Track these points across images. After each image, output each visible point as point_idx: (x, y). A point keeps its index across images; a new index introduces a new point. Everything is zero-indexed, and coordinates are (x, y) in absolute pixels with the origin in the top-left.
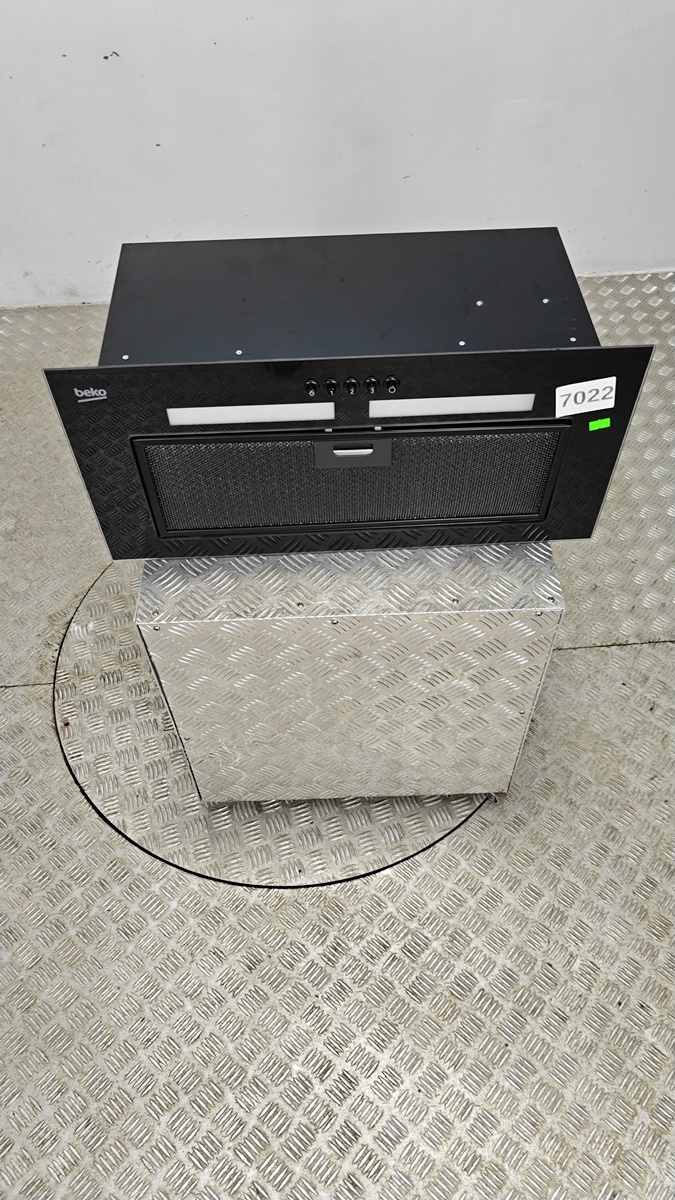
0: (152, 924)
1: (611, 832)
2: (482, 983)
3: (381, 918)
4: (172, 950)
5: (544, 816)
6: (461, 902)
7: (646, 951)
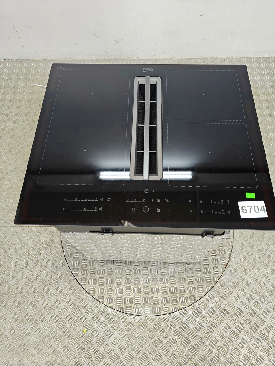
0: (95, 325)
1: (257, 305)
2: (208, 359)
3: (174, 330)
4: (102, 336)
5: (233, 296)
6: (202, 327)
7: (267, 353)
